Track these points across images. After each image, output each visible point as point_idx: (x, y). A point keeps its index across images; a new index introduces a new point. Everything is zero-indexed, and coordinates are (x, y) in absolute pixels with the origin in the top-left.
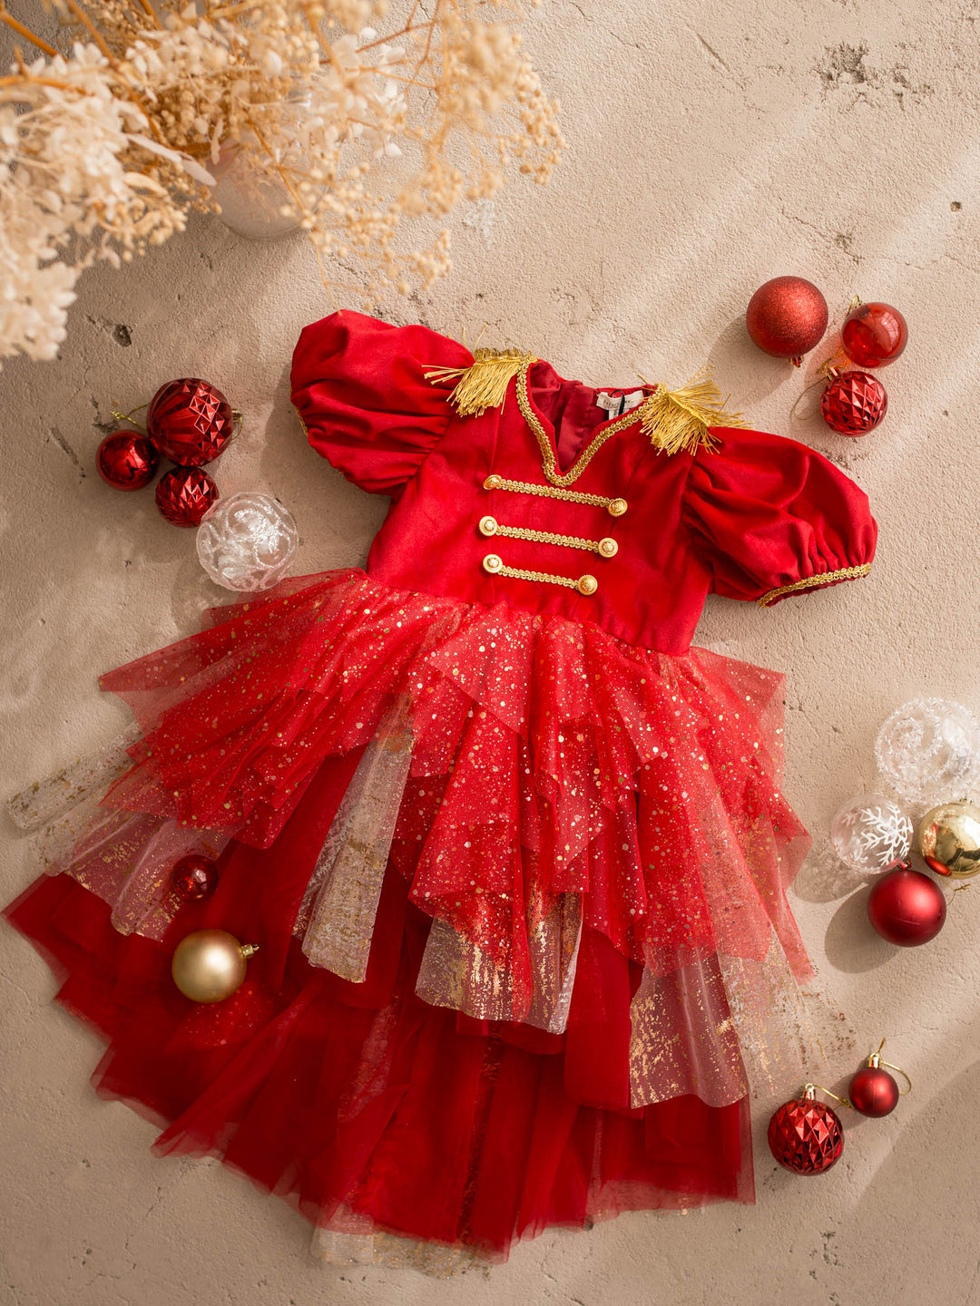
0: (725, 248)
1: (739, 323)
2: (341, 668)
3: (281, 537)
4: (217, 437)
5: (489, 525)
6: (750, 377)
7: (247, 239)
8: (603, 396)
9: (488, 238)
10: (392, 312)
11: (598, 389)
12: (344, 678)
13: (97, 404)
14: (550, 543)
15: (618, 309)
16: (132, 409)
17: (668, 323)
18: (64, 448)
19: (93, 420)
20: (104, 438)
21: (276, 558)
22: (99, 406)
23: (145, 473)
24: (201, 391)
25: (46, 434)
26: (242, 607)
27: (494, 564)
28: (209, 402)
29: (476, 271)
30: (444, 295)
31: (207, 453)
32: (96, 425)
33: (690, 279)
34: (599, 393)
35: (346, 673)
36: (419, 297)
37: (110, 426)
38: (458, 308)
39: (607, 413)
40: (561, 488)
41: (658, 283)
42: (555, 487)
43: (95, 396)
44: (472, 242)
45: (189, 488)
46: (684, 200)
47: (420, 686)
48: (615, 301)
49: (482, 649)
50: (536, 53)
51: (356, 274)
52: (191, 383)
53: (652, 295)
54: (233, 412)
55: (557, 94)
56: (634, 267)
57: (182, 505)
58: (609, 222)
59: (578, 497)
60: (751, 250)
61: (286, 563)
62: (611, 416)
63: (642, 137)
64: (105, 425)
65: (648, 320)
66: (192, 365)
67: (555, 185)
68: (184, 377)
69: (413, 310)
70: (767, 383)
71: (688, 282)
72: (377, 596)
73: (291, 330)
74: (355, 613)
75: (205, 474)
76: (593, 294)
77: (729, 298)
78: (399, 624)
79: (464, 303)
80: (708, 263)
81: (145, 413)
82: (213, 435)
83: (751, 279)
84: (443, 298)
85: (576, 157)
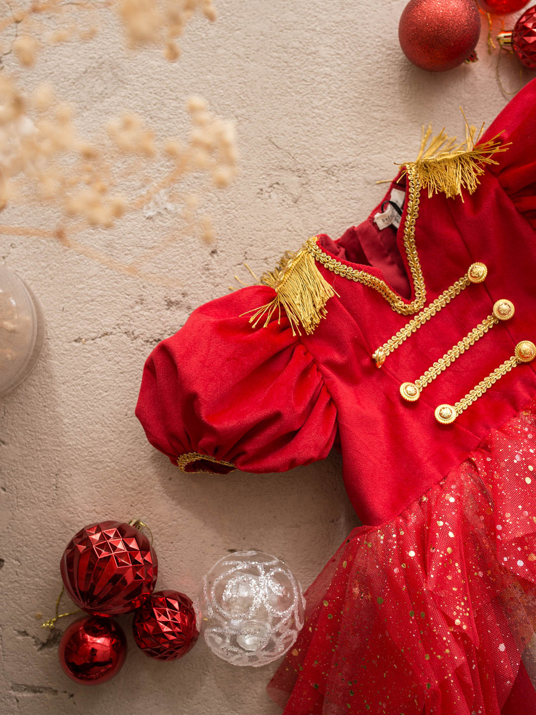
0: (340, 43)
1: (404, 79)
2: (450, 622)
3: (274, 576)
4: (143, 556)
5: (410, 391)
6: (452, 104)
7: (9, 395)
8: (378, 218)
9: (176, 209)
10: (165, 331)
11: (370, 217)
12: (460, 627)
13: (25, 632)
14: (461, 355)
15: (315, 157)
16: (54, 607)
17: (359, 130)
18: (35, 691)
19: (35, 647)
20: (56, 651)
21: (289, 595)
22: (28, 632)
23: (116, 644)
24: (94, 537)
25: (10, 698)
26: (291, 655)
27: (446, 413)
28: (109, 538)
29: (192, 240)
30: (188, 279)
31: (148, 576)
32: (41, 649)
33: (340, 87)
34: (373, 219)
35: (458, 622)
36: (173, 299)
37: (52, 636)
38: (207, 277)
39: (392, 227)
40: (422, 310)
41: (321, 112)
42: (417, 314)
43: (17, 628)
44: (168, 224)
45: (163, 618)
46: (279, 43)
47: (520, 563)
48: (308, 155)
49: (528, 481)
50: (73, 61)
51: (111, 333)
52: (80, 540)
53: (327, 124)
54: (131, 524)
55: (117, 69)
56: (294, 120)
57: (172, 637)
58: (244, 110)
59: (440, 302)
60: (356, 26)
61: (298, 590)
62: (397, 225)
63: (204, 35)
64: (48, 640)
65: (343, 143)
66: (64, 526)
67: (181, 126)
68: (68, 541)
69: (178, 313)
70: (467, 96)
71: (340, 90)
72: (402, 533)
73: (108, 422)
74: (403, 566)
75: (161, 593)
76: (288, 166)
77: (379, 70)
78: (451, 535)
79: (208, 269)
80: (339, 65)
81: (67, 599)
82: (139, 558)
83: (379, 44)
84: (189, 282)
85: (174, 94)
